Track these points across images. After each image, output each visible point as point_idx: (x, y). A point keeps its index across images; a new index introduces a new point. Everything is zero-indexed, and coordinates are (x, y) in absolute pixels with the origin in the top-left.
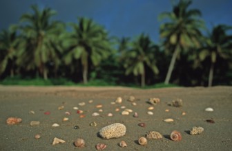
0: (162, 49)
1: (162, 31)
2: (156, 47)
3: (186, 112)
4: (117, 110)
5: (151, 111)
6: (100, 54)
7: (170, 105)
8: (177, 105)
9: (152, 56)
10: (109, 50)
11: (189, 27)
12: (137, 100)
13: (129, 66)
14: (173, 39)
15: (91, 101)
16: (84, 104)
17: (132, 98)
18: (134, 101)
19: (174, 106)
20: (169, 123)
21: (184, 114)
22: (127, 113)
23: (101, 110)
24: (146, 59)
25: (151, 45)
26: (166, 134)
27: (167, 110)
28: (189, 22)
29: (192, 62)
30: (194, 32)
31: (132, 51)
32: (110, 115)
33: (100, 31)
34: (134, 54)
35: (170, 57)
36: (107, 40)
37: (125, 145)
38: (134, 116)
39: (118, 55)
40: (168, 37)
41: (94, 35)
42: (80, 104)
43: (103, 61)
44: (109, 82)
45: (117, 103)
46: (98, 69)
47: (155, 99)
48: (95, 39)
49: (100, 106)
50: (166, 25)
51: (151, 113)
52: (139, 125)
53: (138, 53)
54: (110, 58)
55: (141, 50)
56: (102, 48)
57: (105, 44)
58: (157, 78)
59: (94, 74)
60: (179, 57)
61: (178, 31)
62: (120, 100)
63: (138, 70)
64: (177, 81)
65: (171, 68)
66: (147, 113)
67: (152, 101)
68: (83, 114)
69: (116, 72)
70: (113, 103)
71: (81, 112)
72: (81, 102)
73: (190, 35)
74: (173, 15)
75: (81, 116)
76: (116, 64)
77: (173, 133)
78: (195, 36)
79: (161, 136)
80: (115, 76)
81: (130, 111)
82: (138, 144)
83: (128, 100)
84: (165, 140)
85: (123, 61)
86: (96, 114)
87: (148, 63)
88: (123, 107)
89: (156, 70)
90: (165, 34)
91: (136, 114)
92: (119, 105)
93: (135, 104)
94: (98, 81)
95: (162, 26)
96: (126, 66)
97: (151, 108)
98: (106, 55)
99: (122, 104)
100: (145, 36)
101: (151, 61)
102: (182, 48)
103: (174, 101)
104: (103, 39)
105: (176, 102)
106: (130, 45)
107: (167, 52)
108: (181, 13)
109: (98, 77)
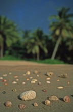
0: (50, 38)
1: (51, 27)
2: (47, 37)
3: (70, 82)
4: (28, 80)
5: (48, 80)
6: (12, 39)
7: (59, 77)
8: (64, 77)
9: (44, 42)
10: (17, 37)
11: (67, 24)
12: (39, 73)
13: (30, 48)
14: (57, 32)
15: (10, 74)
16: (6, 75)
17: (36, 72)
18: (37, 74)
19: (62, 77)
20: (61, 89)
21: (69, 83)
22: (34, 82)
23: (18, 80)
24: (40, 43)
25: (43, 35)
26: (60, 97)
27: (58, 81)
28: (68, 21)
29: (68, 46)
30: (70, 28)
31: (32, 38)
32: (24, 83)
33: (12, 25)
34: (33, 41)
35: (55, 43)
36: (17, 31)
37: (37, 105)
38: (39, 84)
39: (23, 41)
40: (55, 31)
41: (8, 27)
42: (4, 75)
43: (13, 44)
44: (17, 57)
45: (27, 75)
46: (10, 49)
47: (50, 73)
48: (8, 30)
49: (17, 77)
50: (53, 23)
51: (49, 82)
52: (43, 90)
53: (36, 40)
54: (18, 42)
55: (37, 38)
56: (13, 36)
57: (15, 33)
58: (46, 55)
59: (7, 52)
60: (61, 43)
61: (60, 27)
62: (29, 73)
63: (35, 51)
64: (59, 58)
65: (56, 50)
66: (46, 82)
67: (48, 74)
68: (6, 82)
69: (21, 51)
70: (25, 75)
71: (5, 81)
72: (4, 74)
73: (68, 30)
74: (58, 17)
75: (6, 84)
76: (22, 46)
77: (65, 98)
78: (71, 30)
79: (57, 99)
80: (21, 53)
81: (36, 80)
82: (45, 104)
83: (34, 73)
84: (60, 101)
85: (26, 44)
86: (15, 83)
87: (42, 46)
88: (31, 78)
89: (46, 51)
90: (53, 28)
91: (40, 83)
92: (28, 77)
93: (38, 76)
94: (10, 57)
95: (51, 24)
96: (27, 47)
97: (49, 79)
98: (15, 40)
99: (30, 76)
100: (40, 29)
101: (43, 45)
102: (63, 38)
103: (62, 75)
104: (14, 30)
105: (64, 75)
106: (31, 35)
107: (53, 40)
108: (63, 16)
109: (10, 54)
